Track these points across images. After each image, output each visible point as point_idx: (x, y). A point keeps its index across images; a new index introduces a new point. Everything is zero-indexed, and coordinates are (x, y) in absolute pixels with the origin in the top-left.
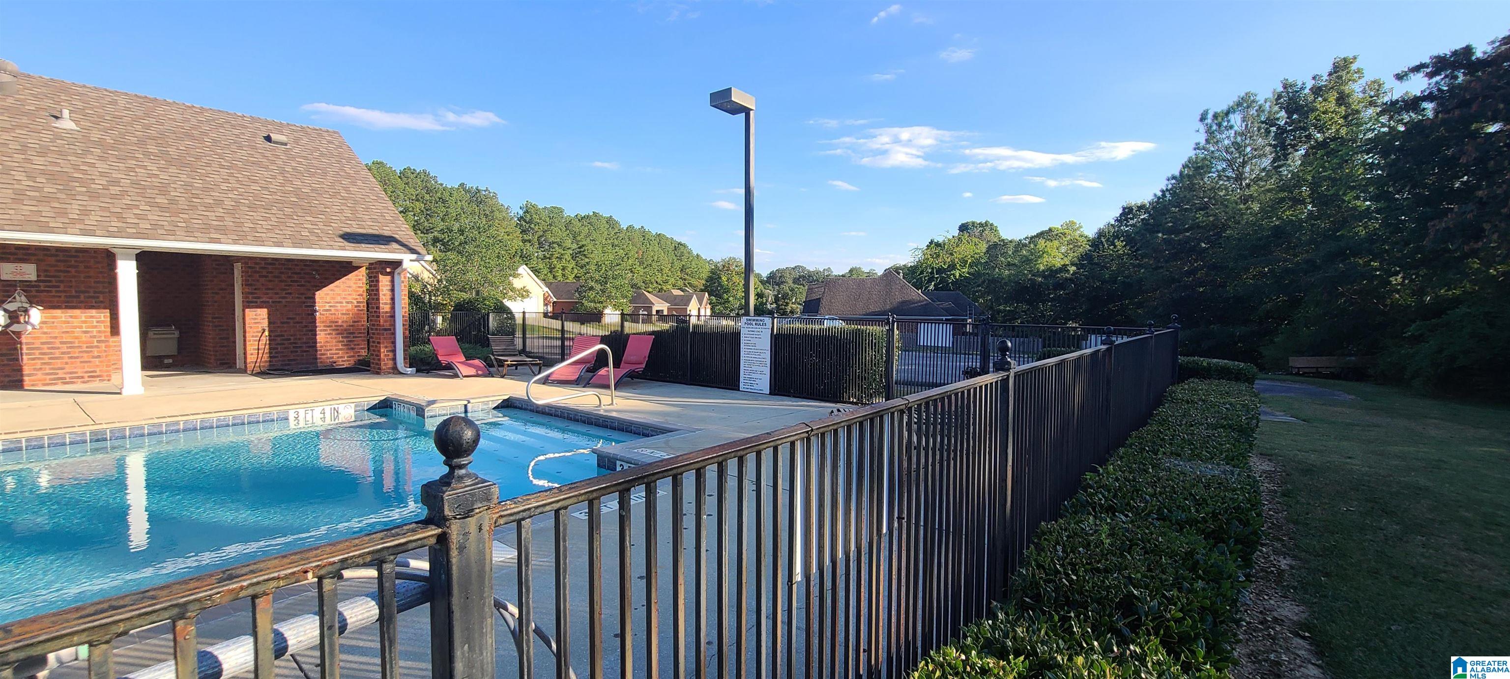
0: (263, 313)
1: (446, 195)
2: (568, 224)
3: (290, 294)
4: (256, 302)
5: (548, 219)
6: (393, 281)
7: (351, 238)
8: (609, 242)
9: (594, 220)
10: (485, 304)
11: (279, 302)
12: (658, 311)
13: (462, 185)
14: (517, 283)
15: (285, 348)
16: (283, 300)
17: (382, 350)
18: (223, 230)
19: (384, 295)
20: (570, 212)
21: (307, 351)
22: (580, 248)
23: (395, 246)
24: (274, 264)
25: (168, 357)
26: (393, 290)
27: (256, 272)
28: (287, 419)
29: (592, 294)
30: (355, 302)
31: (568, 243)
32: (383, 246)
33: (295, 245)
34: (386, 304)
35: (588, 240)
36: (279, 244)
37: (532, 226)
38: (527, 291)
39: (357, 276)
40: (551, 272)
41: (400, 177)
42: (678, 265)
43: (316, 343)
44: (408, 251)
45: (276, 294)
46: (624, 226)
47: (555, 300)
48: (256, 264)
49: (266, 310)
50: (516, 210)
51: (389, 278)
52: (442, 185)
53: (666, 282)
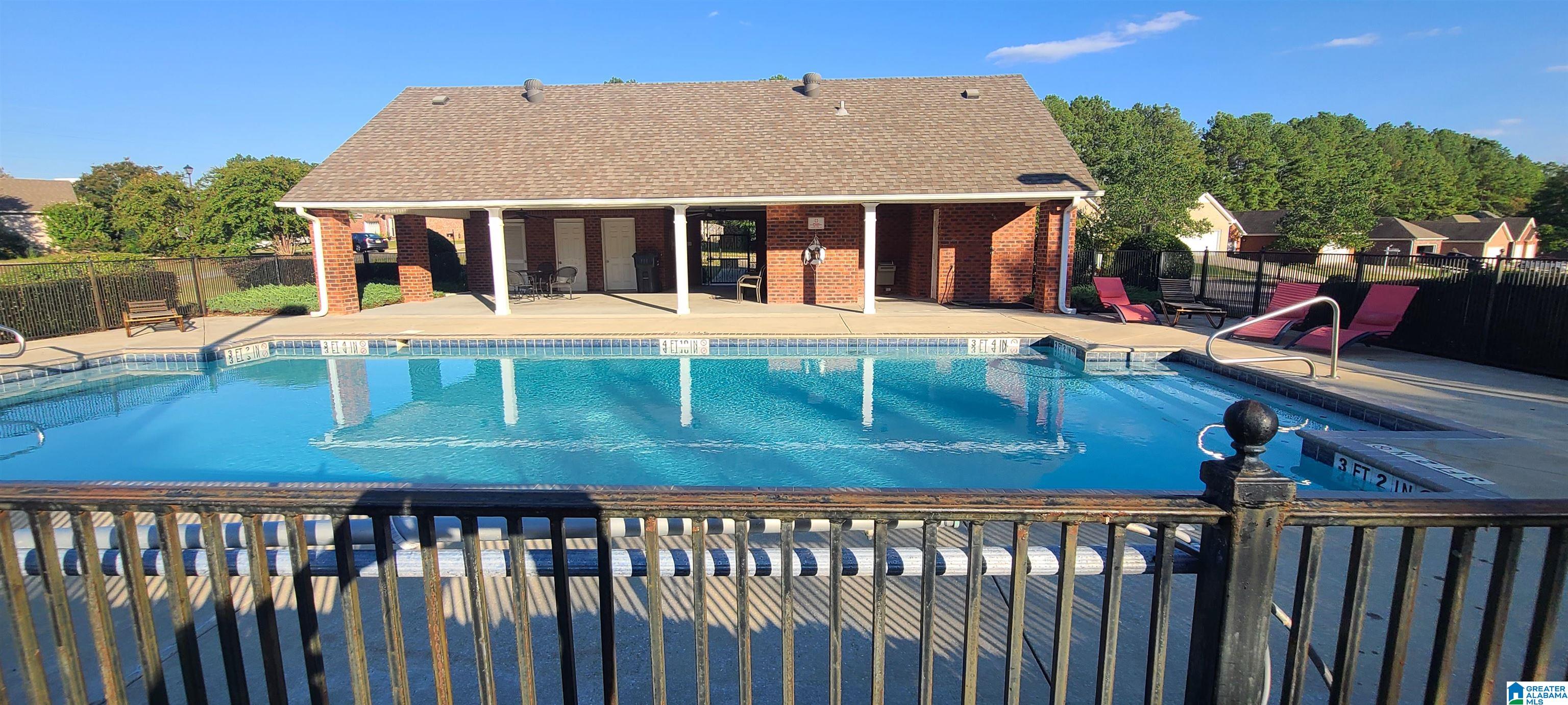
0: (952, 251)
1: (1118, 120)
2: (1278, 132)
3: (973, 234)
4: (948, 243)
5: (1245, 132)
6: (1061, 220)
7: (1028, 179)
8: (1343, 152)
9: (1320, 124)
10: (1157, 242)
11: (964, 242)
12: (1420, 249)
13: (1137, 106)
14: (1195, 215)
15: (966, 283)
16: (968, 241)
17: (1046, 289)
18: (930, 182)
19: (1053, 234)
20: (1280, 118)
21: (983, 287)
22: (1291, 164)
23: (1067, 183)
24: (962, 209)
25: (888, 286)
26: (1061, 229)
27: (949, 217)
28: (966, 346)
29: (1304, 226)
30: (1025, 241)
31: (1274, 159)
32: (1055, 185)
33: (981, 191)
34: (1053, 243)
35: (1306, 152)
36: (969, 191)
37: (1223, 143)
38: (1208, 224)
39: (1028, 216)
40: (1242, 199)
41: (1070, 109)
42: (1473, 175)
43: (989, 279)
44: (1080, 188)
45: (963, 235)
46: (1372, 126)
47: (1245, 234)
48: (950, 209)
49: (954, 249)
50: (1201, 126)
51: (1058, 217)
52: (1114, 109)
53: (1446, 203)
